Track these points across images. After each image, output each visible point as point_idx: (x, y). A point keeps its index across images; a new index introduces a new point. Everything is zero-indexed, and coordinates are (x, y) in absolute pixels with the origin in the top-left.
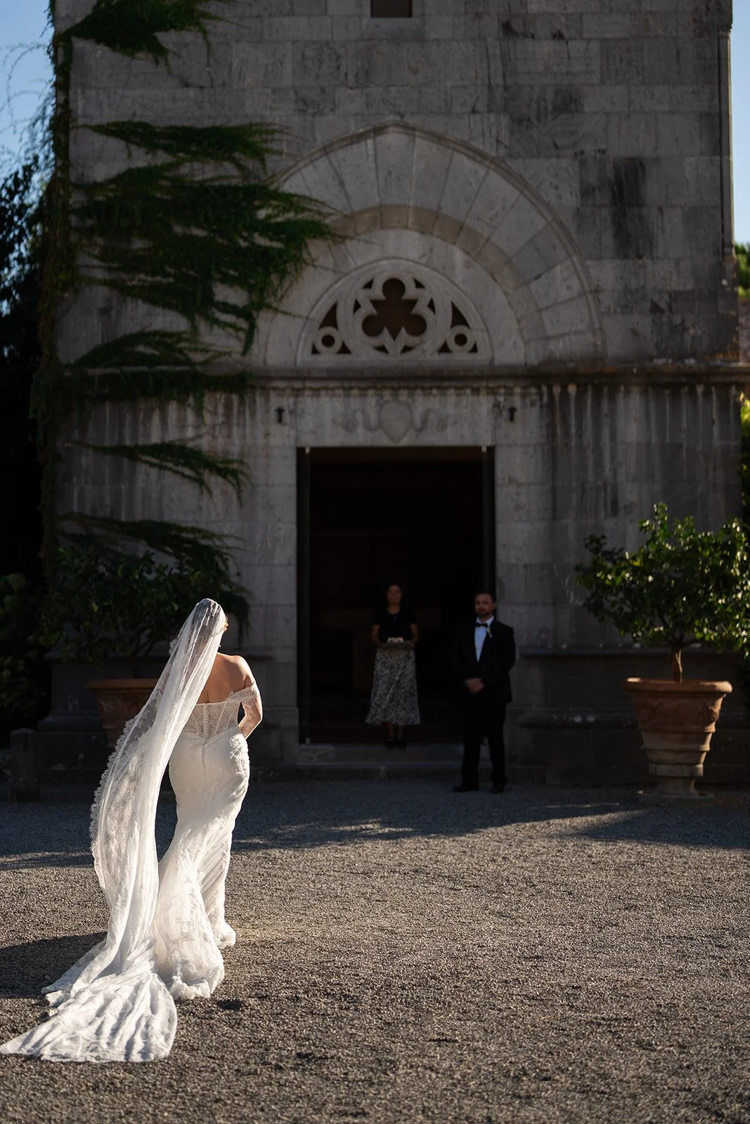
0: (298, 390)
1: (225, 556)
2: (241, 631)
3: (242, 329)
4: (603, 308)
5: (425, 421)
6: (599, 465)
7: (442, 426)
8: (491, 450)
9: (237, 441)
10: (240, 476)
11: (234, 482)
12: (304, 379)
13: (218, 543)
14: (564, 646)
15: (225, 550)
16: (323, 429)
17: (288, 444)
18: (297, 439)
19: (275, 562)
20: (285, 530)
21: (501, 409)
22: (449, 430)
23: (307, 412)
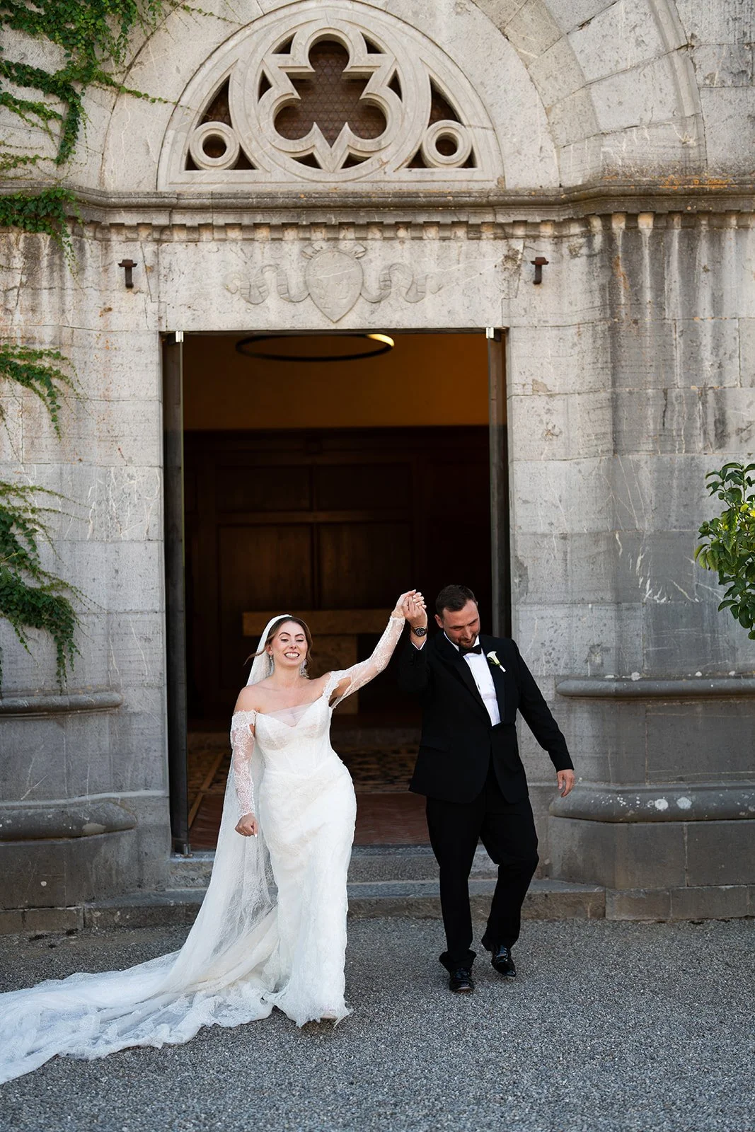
0: (162, 229)
1: (30, 526)
2: (60, 660)
3: (54, 115)
4: (700, 79)
5: (386, 284)
6: (693, 357)
7: (416, 293)
8: (502, 334)
9: (49, 318)
10: (55, 381)
11: (45, 392)
12: (171, 208)
13: (17, 502)
14: (635, 676)
15: (30, 515)
16: (206, 299)
17: (143, 327)
18: (160, 318)
19: (124, 536)
20: (141, 479)
21: (519, 263)
22: (428, 300)
23: (177, 269)
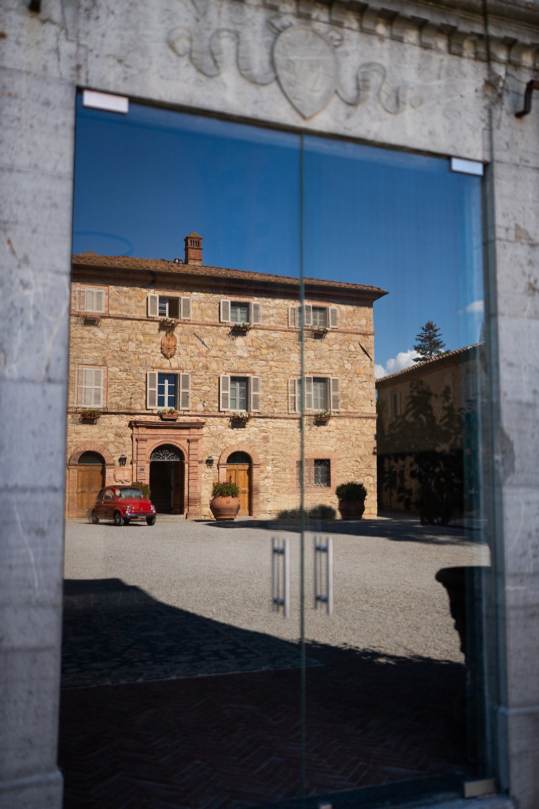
7: (396, 102)
16: (143, 55)
17: (54, 72)
18: (78, 67)
19: (10, 371)
20: (40, 290)
21: (500, 91)
22: (408, 113)
23: (104, 5)
